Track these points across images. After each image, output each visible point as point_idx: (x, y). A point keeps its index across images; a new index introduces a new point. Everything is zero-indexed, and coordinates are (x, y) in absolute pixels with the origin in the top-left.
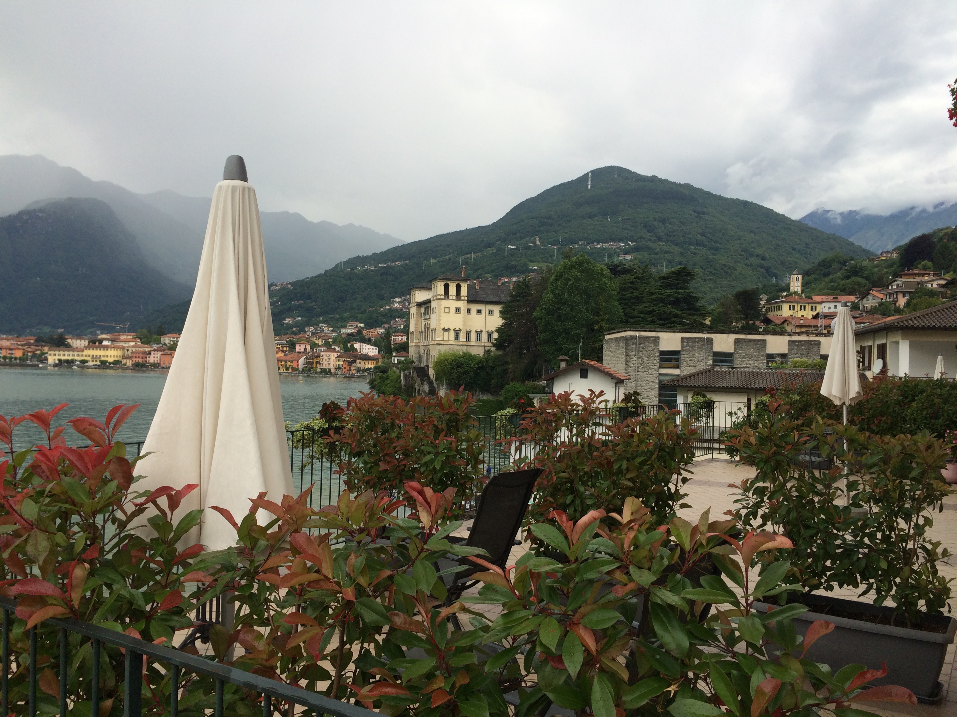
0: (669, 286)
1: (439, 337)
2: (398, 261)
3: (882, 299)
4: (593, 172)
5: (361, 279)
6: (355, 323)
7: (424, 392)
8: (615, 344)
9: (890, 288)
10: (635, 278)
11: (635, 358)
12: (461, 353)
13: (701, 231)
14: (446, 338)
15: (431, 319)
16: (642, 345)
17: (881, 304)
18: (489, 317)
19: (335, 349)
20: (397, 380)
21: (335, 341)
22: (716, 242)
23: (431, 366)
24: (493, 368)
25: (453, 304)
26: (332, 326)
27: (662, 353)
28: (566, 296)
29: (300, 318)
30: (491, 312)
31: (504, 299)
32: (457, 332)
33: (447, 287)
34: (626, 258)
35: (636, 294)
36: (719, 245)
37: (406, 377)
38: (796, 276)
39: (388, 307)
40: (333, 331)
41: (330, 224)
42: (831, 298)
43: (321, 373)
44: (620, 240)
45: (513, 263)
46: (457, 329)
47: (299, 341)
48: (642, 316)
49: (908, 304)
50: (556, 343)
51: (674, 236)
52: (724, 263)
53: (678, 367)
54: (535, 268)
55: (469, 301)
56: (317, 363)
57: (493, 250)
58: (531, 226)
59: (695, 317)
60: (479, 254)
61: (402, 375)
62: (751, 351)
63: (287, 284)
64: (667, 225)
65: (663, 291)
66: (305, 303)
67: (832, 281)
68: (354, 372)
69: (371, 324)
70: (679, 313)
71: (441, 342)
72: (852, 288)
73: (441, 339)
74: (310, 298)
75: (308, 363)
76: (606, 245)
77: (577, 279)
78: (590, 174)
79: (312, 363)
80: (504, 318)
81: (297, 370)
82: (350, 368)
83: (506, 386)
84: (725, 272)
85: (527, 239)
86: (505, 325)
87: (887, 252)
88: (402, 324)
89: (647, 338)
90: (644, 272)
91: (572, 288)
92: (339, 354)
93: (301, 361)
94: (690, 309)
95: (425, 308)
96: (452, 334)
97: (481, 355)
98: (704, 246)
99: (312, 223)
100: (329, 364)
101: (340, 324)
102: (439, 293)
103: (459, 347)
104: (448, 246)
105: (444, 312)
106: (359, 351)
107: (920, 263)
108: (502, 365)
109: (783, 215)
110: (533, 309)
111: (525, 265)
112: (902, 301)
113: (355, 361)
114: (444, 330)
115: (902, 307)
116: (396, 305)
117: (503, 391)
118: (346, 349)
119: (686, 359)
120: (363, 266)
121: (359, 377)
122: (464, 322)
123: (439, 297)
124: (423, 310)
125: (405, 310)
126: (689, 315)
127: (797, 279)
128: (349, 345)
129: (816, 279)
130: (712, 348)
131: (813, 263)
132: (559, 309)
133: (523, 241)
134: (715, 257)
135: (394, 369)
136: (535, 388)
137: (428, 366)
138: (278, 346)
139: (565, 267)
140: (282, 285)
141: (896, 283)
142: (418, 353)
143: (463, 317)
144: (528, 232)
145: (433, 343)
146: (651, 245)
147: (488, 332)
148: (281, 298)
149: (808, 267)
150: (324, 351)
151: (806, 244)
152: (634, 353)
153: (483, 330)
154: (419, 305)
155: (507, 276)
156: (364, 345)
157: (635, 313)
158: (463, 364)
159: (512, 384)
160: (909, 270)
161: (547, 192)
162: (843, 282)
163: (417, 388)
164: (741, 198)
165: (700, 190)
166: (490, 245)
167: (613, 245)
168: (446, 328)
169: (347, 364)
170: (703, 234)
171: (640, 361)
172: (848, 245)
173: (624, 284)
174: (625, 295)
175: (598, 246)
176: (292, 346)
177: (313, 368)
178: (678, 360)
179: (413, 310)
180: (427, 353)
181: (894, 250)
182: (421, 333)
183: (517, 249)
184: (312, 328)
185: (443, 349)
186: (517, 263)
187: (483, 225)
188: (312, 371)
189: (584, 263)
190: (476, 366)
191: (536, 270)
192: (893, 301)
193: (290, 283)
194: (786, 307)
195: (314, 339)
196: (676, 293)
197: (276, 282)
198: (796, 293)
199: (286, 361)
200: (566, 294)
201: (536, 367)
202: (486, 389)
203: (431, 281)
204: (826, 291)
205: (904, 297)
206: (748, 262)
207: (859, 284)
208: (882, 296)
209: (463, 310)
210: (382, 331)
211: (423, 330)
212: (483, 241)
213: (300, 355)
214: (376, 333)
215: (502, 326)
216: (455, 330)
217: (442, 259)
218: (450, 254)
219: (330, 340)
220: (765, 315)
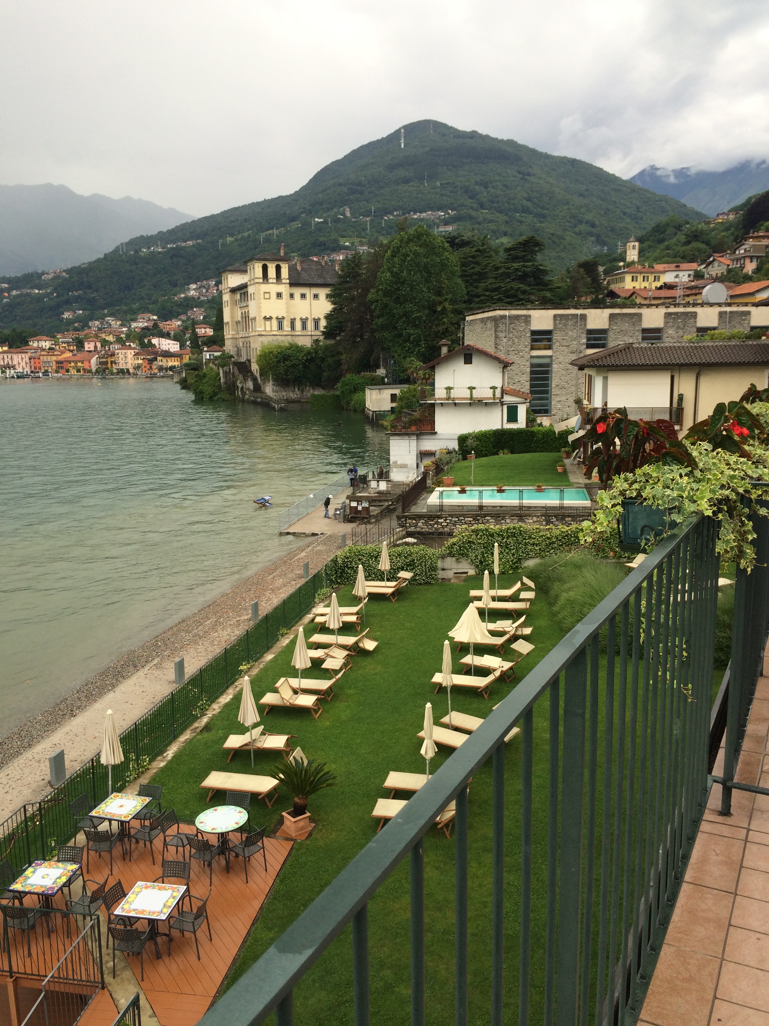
0: (515, 259)
1: (260, 326)
2: (188, 240)
3: (728, 265)
4: (405, 127)
5: (148, 263)
6: (147, 316)
7: (249, 389)
8: (481, 325)
9: (737, 252)
10: (476, 251)
11: (505, 340)
12: (287, 344)
13: (526, 195)
14: (268, 328)
15: (250, 307)
16: (512, 326)
17: (729, 271)
18: (315, 302)
19: (130, 345)
20: (216, 378)
21: (128, 336)
22: (543, 208)
23: (253, 360)
24: (323, 360)
25: (274, 288)
26: (120, 320)
27: (534, 333)
28: (405, 274)
29: (81, 312)
30: (316, 296)
31: (329, 281)
32: (280, 321)
33: (265, 268)
34: (447, 229)
35: (478, 269)
36: (545, 211)
37: (225, 373)
38: (633, 244)
39: (183, 296)
40: (122, 325)
41: (103, 197)
42: (673, 266)
43: (118, 373)
44: (439, 209)
45: (322, 239)
46: (280, 317)
47: (87, 337)
48: (487, 294)
49: (758, 270)
50: (395, 328)
51: (498, 202)
52: (552, 231)
53: (549, 348)
54: (347, 244)
55: (292, 285)
56: (112, 362)
57: (296, 225)
58: (339, 194)
59: (544, 292)
60: (282, 229)
61: (221, 372)
62: (626, 326)
63: (60, 272)
64: (490, 189)
65: (509, 265)
66: (85, 293)
67: (668, 248)
68: (156, 371)
69: (166, 315)
70: (528, 288)
71: (264, 333)
72: (693, 255)
73: (263, 329)
74: (90, 287)
75: (101, 363)
76: (424, 214)
77: (416, 254)
78: (402, 131)
79: (106, 363)
80: (333, 303)
81: (90, 371)
82: (151, 367)
83: (343, 379)
84: (554, 242)
85: (335, 210)
86: (334, 310)
87: (724, 213)
88: (201, 314)
89: (518, 317)
90: (483, 244)
91: (411, 265)
92: (136, 351)
93: (94, 361)
94: (538, 284)
95: (241, 294)
96: (275, 323)
97: (309, 346)
98: (530, 213)
99: (81, 197)
100: (126, 363)
101: (129, 317)
102: (257, 276)
103: (283, 338)
104: (246, 220)
105: (265, 299)
106: (158, 347)
107: (762, 225)
108: (334, 356)
109: (614, 175)
110: (366, 291)
111: (336, 241)
112: (750, 267)
113: (156, 359)
114: (265, 318)
115: (750, 273)
116: (192, 293)
117: (339, 385)
118: (142, 345)
119: (559, 338)
120: (149, 248)
121: (162, 377)
122: (288, 308)
123: (257, 281)
124: (238, 296)
125: (202, 298)
126: (538, 291)
127: (634, 247)
128: (146, 341)
129: (650, 247)
130: (585, 325)
131: (644, 229)
132: (398, 289)
133: (332, 213)
134: (542, 225)
135: (211, 365)
136: (373, 380)
137: (249, 361)
138: (64, 345)
139: (401, 241)
140: (55, 273)
141: (743, 247)
142: (237, 347)
143: (287, 303)
144: (335, 202)
145: (254, 334)
146: (474, 213)
147: (314, 319)
148: (55, 290)
149: (640, 233)
150: (120, 349)
151: (638, 208)
152: (504, 335)
153: (309, 317)
154: (233, 291)
155: (316, 255)
156: (163, 339)
157: (480, 291)
158: (290, 356)
159: (348, 376)
160: (753, 233)
161: (354, 153)
162: (683, 248)
163: (240, 386)
164: (569, 156)
165: (524, 148)
166: (293, 219)
167: (432, 214)
168: (268, 316)
169: (147, 362)
170: (528, 199)
171: (510, 343)
172: (681, 206)
173: (464, 258)
174: (466, 271)
175: (415, 217)
176: (80, 344)
177: (108, 369)
178: (550, 340)
179: (226, 297)
180: (247, 345)
181: (730, 211)
182: (238, 323)
183: (325, 222)
184: (97, 323)
185: (265, 340)
186: (326, 239)
187: (284, 194)
188: (107, 372)
189: (422, 235)
190: (305, 358)
191: (348, 246)
192: (741, 267)
193: (64, 271)
194: (628, 278)
195: (103, 336)
196: (524, 266)
197: (46, 270)
198: (633, 263)
199: (76, 362)
200: (405, 272)
201: (373, 356)
202: (317, 383)
203: (246, 263)
204: (667, 259)
205: (751, 262)
206: (577, 230)
207: (699, 250)
208: (728, 262)
209: (286, 295)
210: (179, 323)
211: (240, 319)
212: (285, 213)
213: (91, 354)
214: (174, 326)
215: (331, 312)
216: (277, 318)
217: (240, 236)
218: (248, 230)
219: (123, 336)
220: (607, 288)
